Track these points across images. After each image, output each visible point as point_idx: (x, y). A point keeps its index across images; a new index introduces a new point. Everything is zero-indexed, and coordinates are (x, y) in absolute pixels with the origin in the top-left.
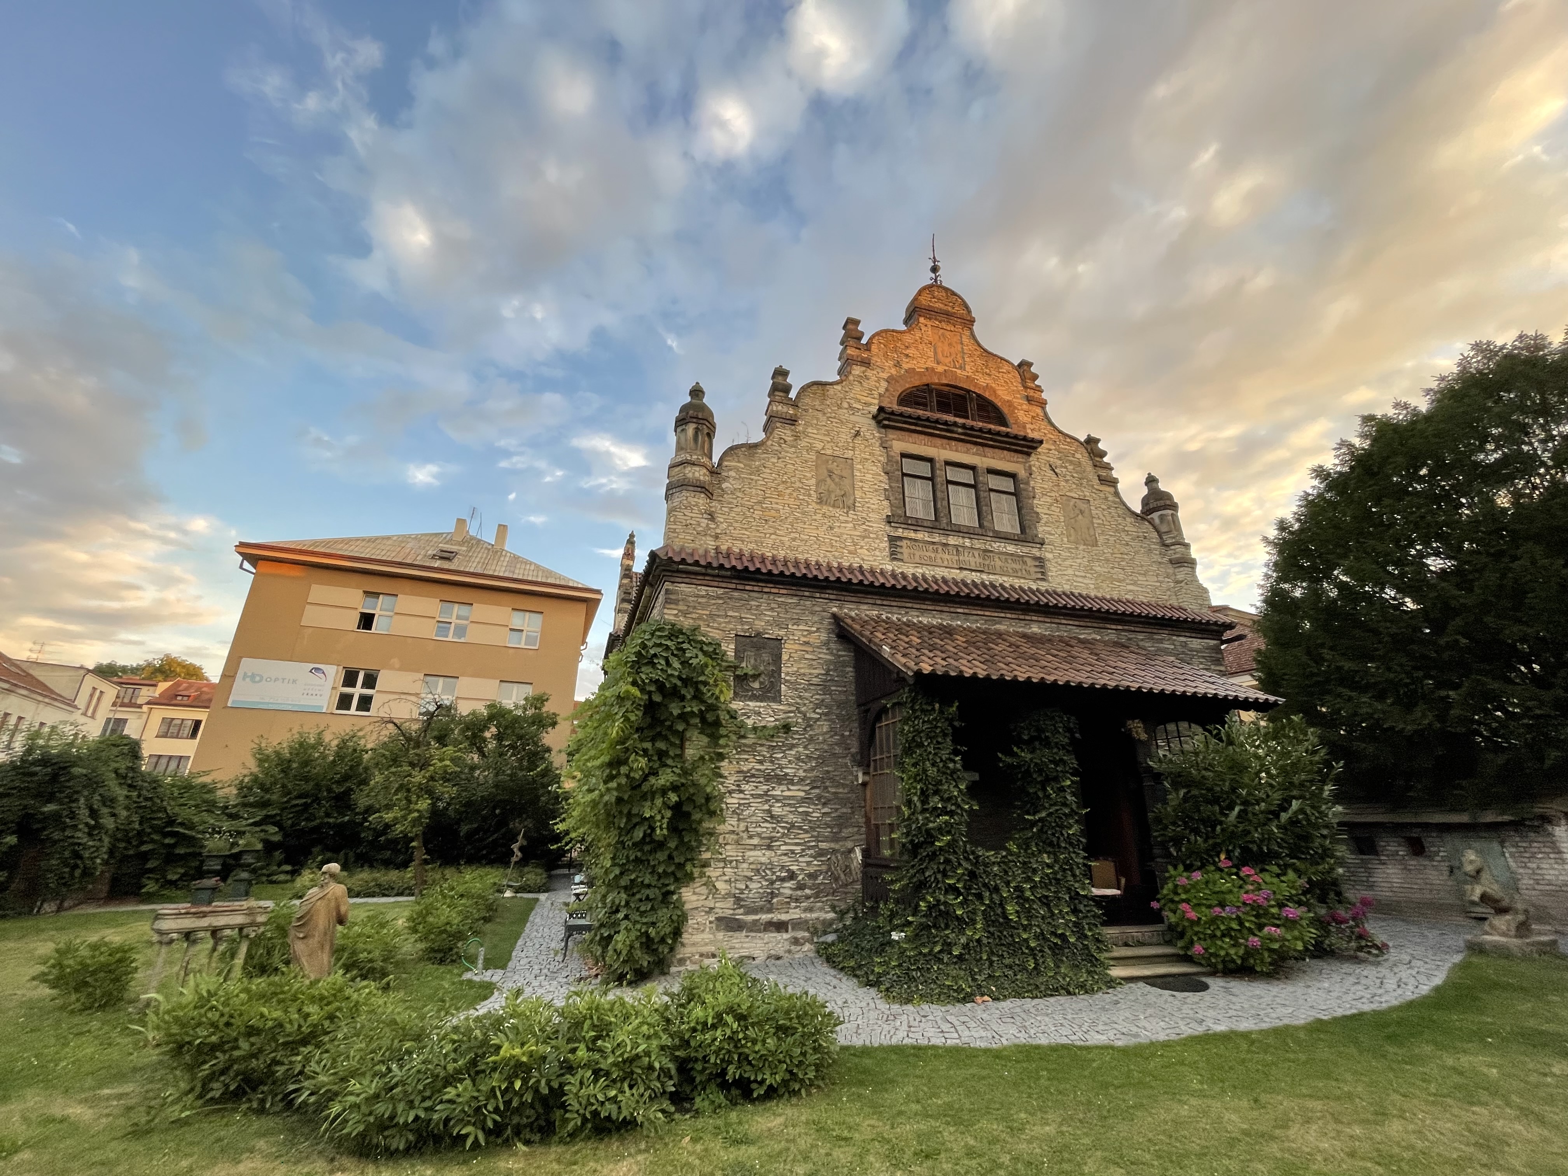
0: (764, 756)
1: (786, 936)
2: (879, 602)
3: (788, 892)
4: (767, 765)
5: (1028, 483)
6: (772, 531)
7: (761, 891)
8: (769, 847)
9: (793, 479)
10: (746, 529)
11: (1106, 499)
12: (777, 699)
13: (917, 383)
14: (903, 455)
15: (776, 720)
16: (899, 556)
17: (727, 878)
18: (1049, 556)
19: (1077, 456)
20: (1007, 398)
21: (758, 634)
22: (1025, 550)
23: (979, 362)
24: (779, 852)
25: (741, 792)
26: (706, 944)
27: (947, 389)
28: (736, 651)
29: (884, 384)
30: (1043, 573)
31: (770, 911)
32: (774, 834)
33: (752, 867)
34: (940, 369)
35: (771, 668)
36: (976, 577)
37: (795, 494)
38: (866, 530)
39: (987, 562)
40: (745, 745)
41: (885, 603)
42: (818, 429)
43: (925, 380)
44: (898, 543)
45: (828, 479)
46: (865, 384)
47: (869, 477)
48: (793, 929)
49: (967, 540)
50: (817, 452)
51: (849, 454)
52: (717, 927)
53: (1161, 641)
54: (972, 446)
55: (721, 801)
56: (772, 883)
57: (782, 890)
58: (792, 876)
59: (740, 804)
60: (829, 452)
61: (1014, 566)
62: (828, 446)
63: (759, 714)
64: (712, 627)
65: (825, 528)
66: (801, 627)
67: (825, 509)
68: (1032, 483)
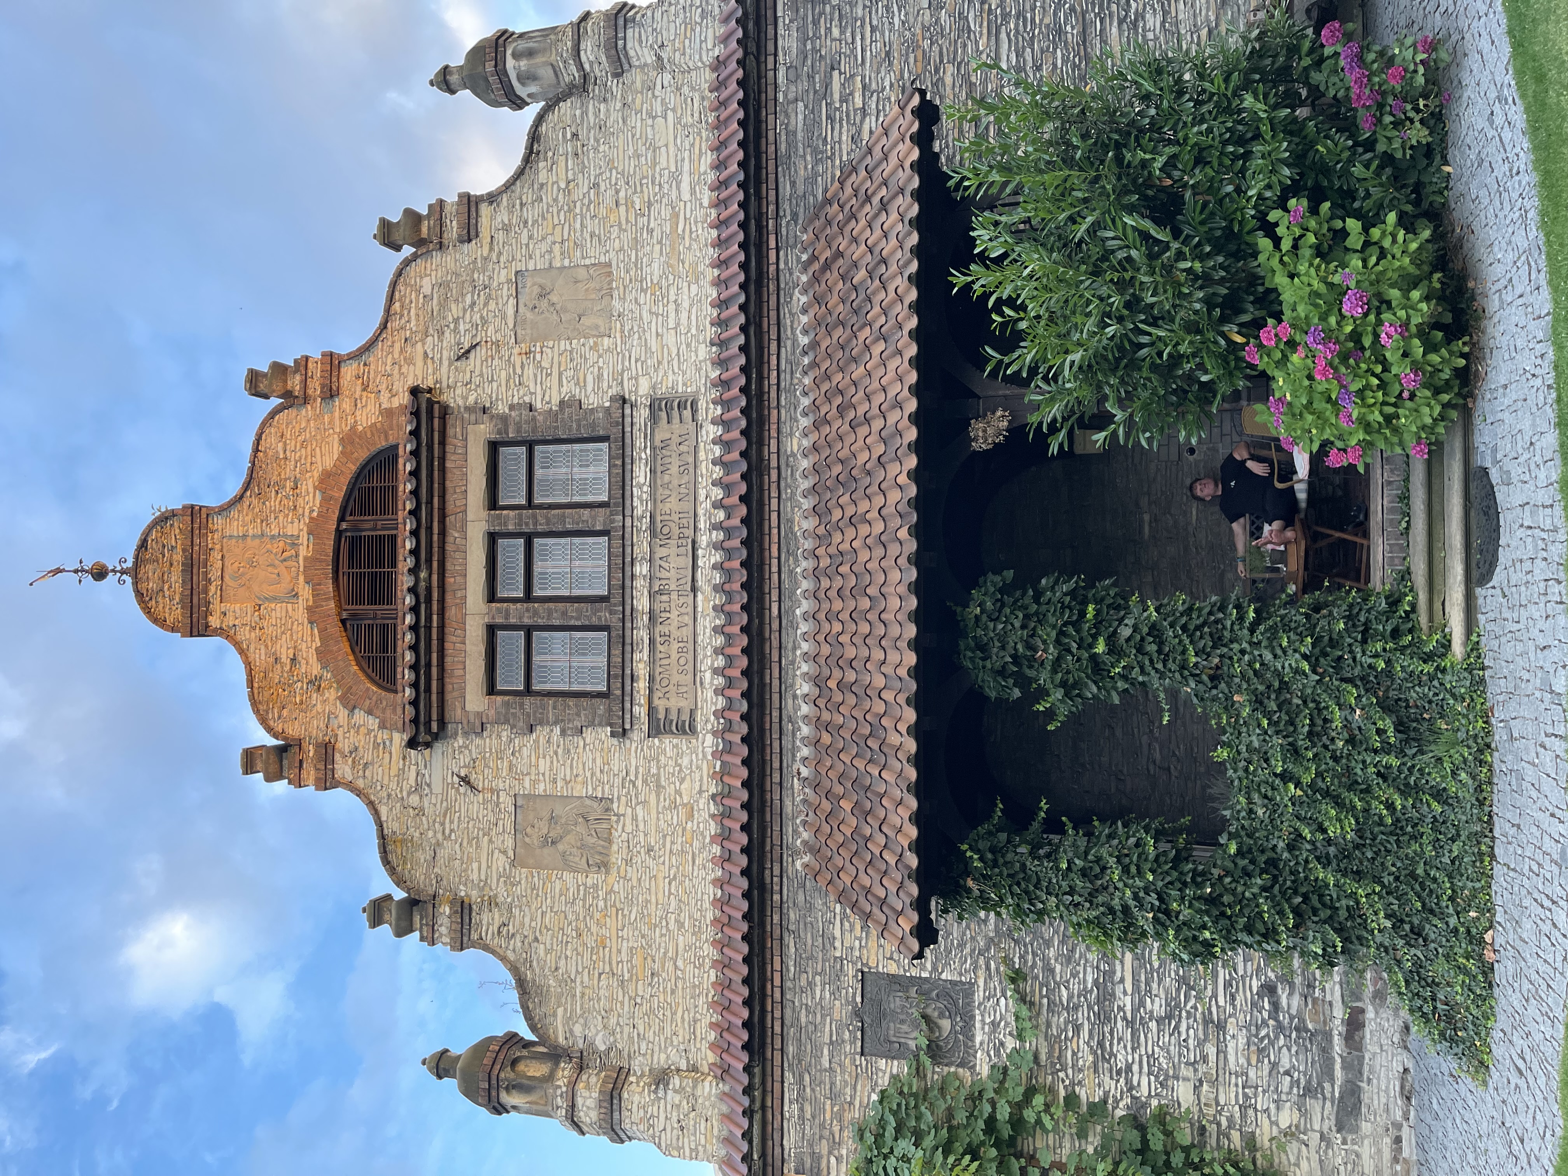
0: (1067, 1022)
1: (1370, 1014)
2: (776, 778)
3: (1296, 1001)
4: (1082, 1016)
5: (504, 419)
6: (669, 965)
7: (1294, 1049)
8: (1221, 1026)
9: (571, 917)
10: (674, 1014)
11: (506, 228)
12: (968, 989)
13: (345, 647)
14: (491, 689)
15: (1004, 995)
16: (686, 717)
17: (1272, 1106)
18: (644, 386)
19: (427, 289)
20: (337, 448)
21: (857, 1014)
22: (639, 443)
23: (273, 503)
24: (1229, 1009)
25: (1129, 1068)
26: (1379, 1151)
27: (343, 580)
28: (890, 1056)
29: (360, 716)
30: (681, 406)
31: (1328, 1036)
32: (1199, 1016)
33: (1254, 1062)
34: (305, 592)
35: (913, 992)
36: (708, 558)
37: (597, 915)
38: (645, 781)
39: (676, 531)
40: (1050, 1054)
41: (776, 765)
42: (470, 860)
43: (335, 629)
44: (661, 716)
45: (560, 847)
46: (368, 757)
47: (543, 765)
48: (1359, 999)
49: (637, 569)
50: (513, 864)
51: (506, 801)
52: (1350, 1131)
53: (791, 134)
54: (449, 539)
55: (1144, 1106)
56: (1280, 1027)
57: (1294, 1012)
58: (1269, 989)
59: (1150, 1073)
60: (509, 843)
61: (674, 469)
62: (498, 842)
63: (994, 1025)
64: (853, 1097)
65: (651, 863)
66: (837, 933)
67: (617, 858)
68: (502, 408)
